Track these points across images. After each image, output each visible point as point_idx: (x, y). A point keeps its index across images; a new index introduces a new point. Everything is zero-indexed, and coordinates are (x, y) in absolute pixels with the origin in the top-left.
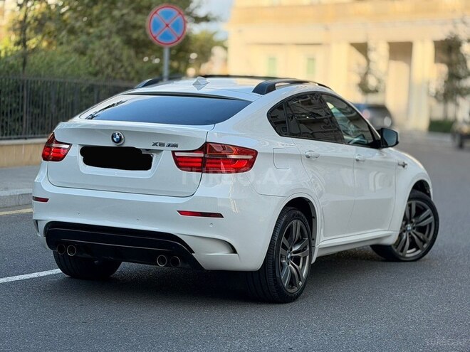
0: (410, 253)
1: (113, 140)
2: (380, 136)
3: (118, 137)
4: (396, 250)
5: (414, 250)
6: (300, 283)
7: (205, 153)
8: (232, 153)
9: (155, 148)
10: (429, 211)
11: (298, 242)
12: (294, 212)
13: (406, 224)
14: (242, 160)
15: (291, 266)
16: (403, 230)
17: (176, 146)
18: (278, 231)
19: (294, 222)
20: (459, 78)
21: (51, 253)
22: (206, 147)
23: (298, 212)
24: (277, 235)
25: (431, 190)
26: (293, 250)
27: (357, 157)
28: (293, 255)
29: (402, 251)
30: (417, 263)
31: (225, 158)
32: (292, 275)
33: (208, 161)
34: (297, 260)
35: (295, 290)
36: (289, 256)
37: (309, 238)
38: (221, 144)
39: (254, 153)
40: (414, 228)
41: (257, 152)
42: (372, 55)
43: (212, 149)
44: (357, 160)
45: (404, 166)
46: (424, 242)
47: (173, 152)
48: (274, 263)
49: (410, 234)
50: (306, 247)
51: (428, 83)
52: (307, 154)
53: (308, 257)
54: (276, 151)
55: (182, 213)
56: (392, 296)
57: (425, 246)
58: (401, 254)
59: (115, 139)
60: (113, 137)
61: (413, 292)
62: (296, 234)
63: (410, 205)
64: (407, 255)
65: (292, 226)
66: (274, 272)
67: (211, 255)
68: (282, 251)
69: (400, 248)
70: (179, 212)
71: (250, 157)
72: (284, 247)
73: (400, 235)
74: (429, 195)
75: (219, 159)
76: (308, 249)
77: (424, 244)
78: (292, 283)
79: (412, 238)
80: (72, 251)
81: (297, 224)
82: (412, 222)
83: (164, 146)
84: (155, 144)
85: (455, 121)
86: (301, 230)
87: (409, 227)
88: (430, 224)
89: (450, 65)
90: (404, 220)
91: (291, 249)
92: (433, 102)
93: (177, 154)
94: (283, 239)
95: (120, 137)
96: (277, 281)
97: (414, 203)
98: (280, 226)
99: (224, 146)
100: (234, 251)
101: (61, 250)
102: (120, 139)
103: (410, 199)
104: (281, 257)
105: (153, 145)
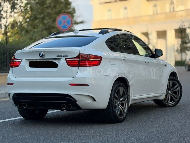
0: (171, 103)
1: (40, 56)
2: (155, 53)
3: (42, 54)
4: (165, 102)
5: (172, 102)
6: (124, 114)
7: (79, 58)
8: (91, 58)
9: (58, 58)
10: (177, 85)
11: (122, 97)
12: (120, 83)
13: (168, 91)
14: (96, 61)
15: (120, 107)
16: (167, 93)
17: (67, 56)
18: (113, 91)
19: (120, 88)
20: (186, 43)
21: (16, 108)
22: (80, 56)
23: (121, 83)
24: (113, 93)
25: (178, 76)
26: (120, 100)
27: (145, 61)
28: (120, 102)
29: (167, 102)
30: (174, 107)
31: (88, 60)
32: (121, 111)
33: (81, 62)
34: (122, 104)
35: (122, 117)
36: (119, 103)
37: (127, 95)
38: (86, 54)
39: (101, 58)
40: (172, 93)
41: (102, 58)
42: (150, 37)
43: (82, 57)
44: (146, 62)
45: (166, 66)
46: (176, 98)
47: (66, 59)
48: (112, 105)
49: (170, 95)
50: (126, 99)
51: (174, 46)
52: (124, 58)
53: (127, 103)
54: (110, 57)
55: (71, 85)
56: (164, 118)
57: (177, 100)
58: (167, 104)
59: (40, 55)
60: (39, 54)
61: (173, 117)
62: (121, 93)
63: (169, 83)
64: (170, 104)
65: (119, 89)
66: (113, 109)
67: (85, 103)
68: (115, 100)
69: (166, 101)
70: (69, 84)
71: (99, 59)
72: (116, 98)
73: (166, 96)
74: (177, 78)
75: (86, 61)
76: (127, 100)
77: (176, 99)
78: (121, 114)
79: (171, 97)
80: (25, 105)
81: (121, 89)
82: (171, 90)
83: (61, 56)
84: (58, 56)
85: (186, 60)
86: (123, 91)
87: (170, 92)
88: (179, 90)
89: (182, 38)
90: (167, 89)
91: (119, 100)
92: (176, 53)
93: (67, 60)
94: (116, 95)
95: (43, 54)
96: (114, 114)
97: (171, 82)
98: (114, 89)
99: (88, 55)
100: (95, 100)
101: (20, 105)
102: (43, 55)
103: (169, 80)
104: (115, 103)
105: (57, 57)
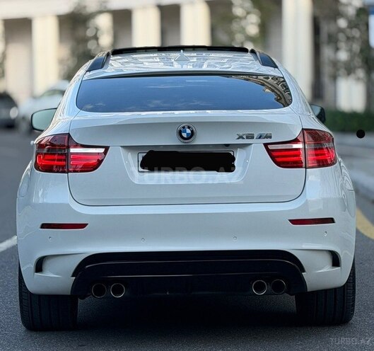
1: (182, 137)
3: (188, 131)
7: (304, 143)
9: (241, 141)
17: (270, 137)
22: (303, 135)
47: (266, 145)
55: (294, 222)
59: (184, 135)
60: (181, 132)
70: (290, 221)
83: (253, 138)
84: (241, 137)
93: (270, 147)
95: (192, 131)
102: (192, 134)
105: (238, 139)
